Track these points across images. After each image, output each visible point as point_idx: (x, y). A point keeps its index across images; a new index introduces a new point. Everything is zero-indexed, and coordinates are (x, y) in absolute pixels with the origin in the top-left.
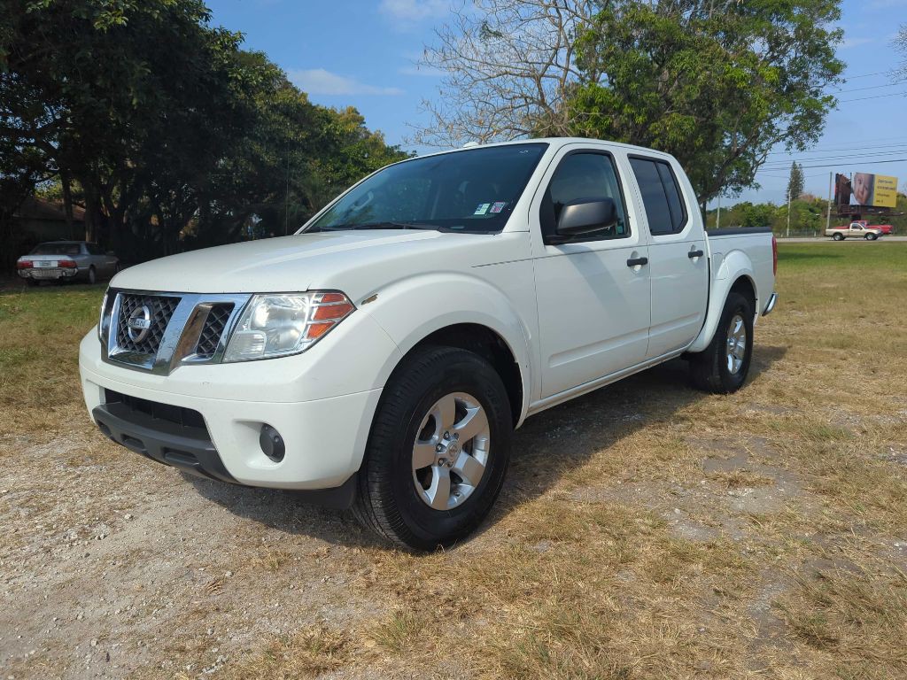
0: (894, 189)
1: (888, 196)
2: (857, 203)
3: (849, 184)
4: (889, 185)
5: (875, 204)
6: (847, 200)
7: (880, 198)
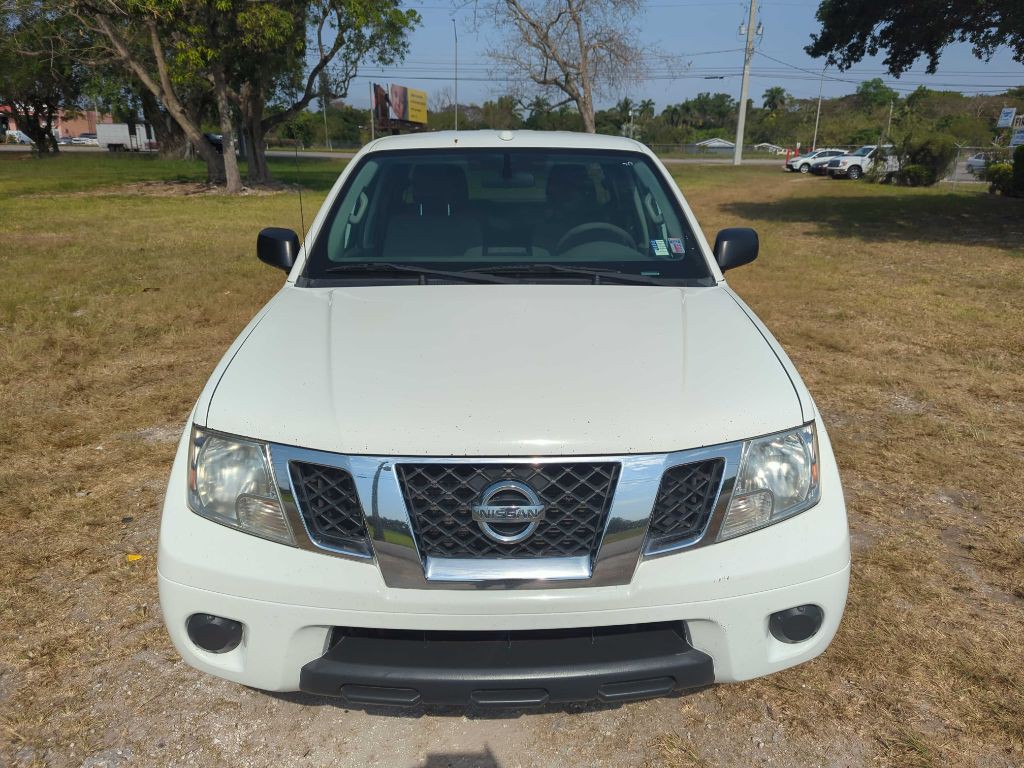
0: (423, 104)
1: (419, 111)
2: (396, 117)
3: (387, 95)
4: (418, 100)
5: (411, 119)
6: (385, 112)
7: (415, 113)
